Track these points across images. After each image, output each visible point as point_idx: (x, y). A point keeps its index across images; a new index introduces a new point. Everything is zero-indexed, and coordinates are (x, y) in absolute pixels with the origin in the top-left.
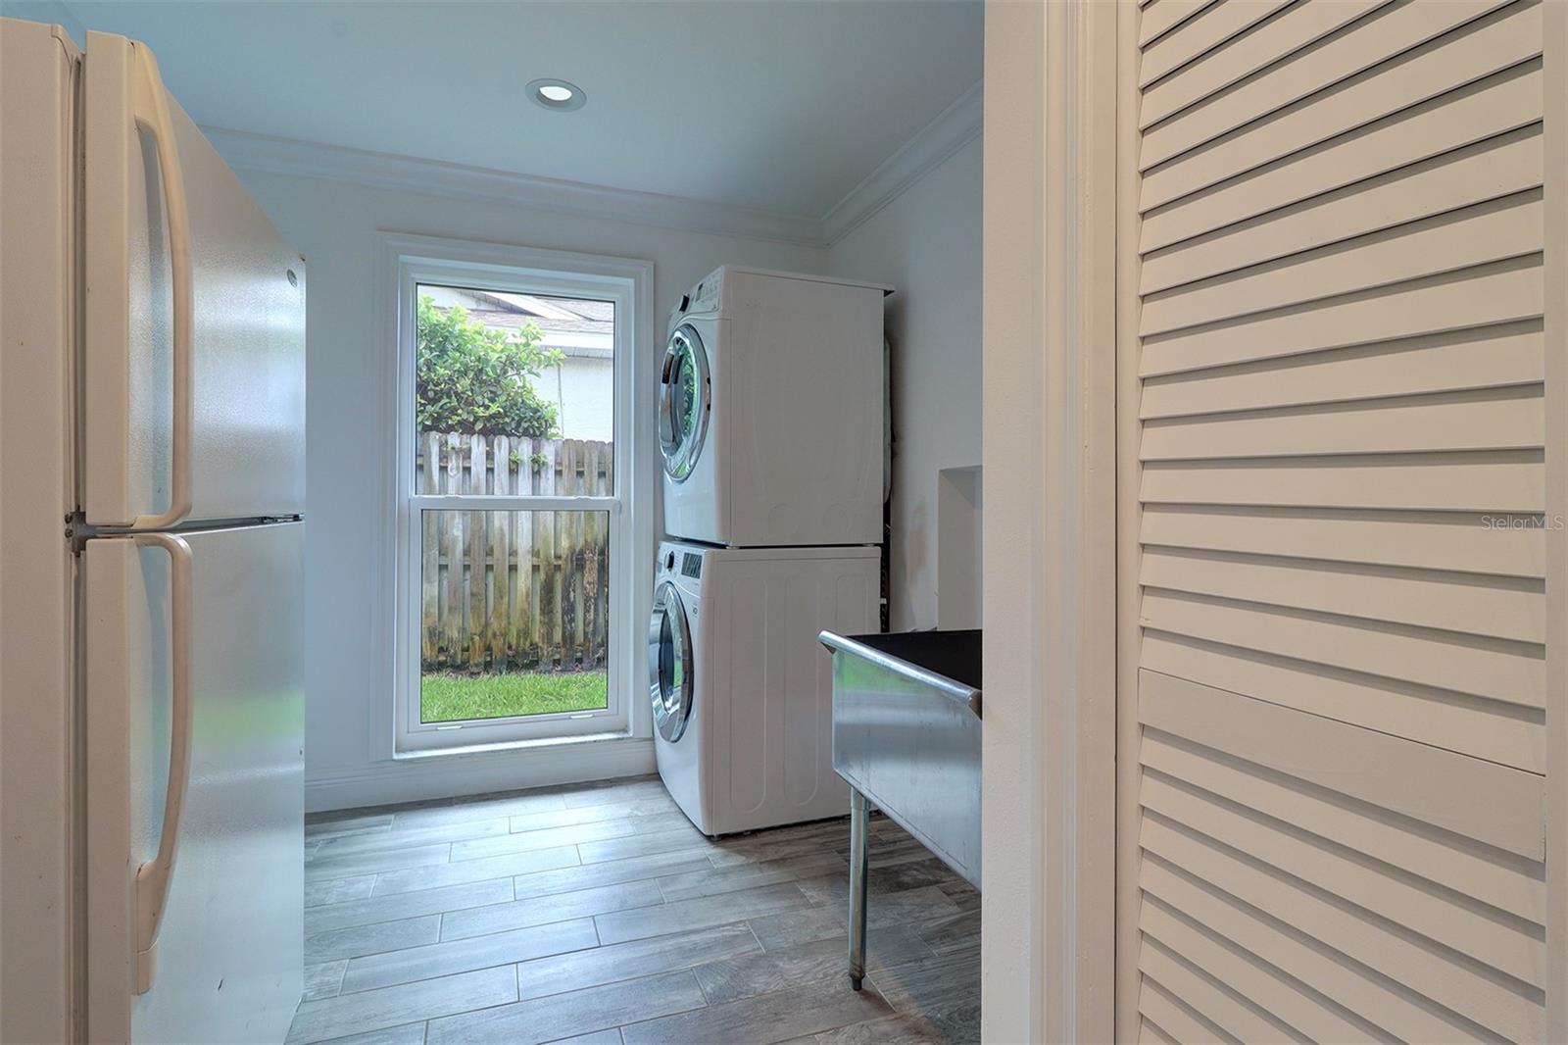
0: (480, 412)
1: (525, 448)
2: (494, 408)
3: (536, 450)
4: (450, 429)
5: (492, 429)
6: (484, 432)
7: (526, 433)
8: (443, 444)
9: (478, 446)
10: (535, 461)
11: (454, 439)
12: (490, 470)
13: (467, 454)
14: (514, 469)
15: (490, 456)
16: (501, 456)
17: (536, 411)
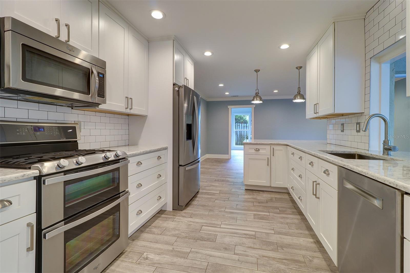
0: (241, 121)
1: (245, 125)
2: (242, 121)
3: (246, 125)
4: (238, 123)
5: (242, 123)
6: (241, 123)
7: (245, 123)
8: (237, 124)
9: (241, 124)
10: (246, 126)
11: (238, 124)
12: (242, 127)
13: (239, 125)
14: (244, 127)
15: (242, 126)
16: (243, 126)
17: (246, 121)
